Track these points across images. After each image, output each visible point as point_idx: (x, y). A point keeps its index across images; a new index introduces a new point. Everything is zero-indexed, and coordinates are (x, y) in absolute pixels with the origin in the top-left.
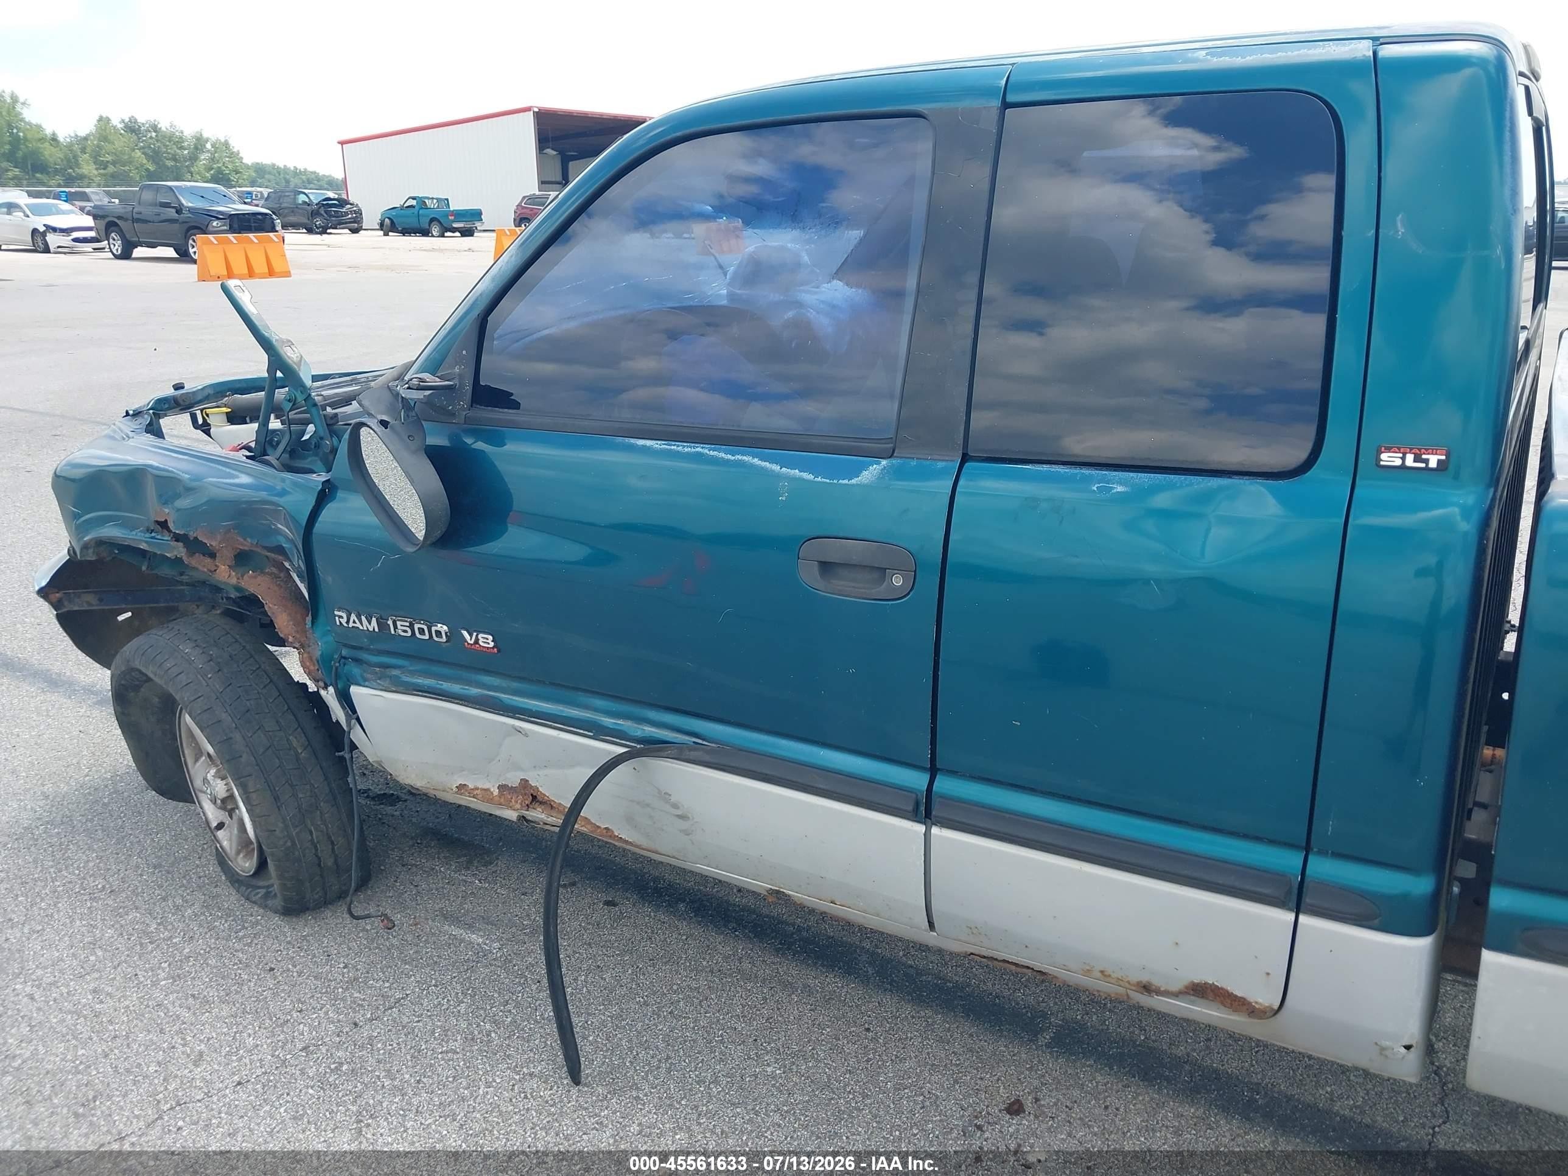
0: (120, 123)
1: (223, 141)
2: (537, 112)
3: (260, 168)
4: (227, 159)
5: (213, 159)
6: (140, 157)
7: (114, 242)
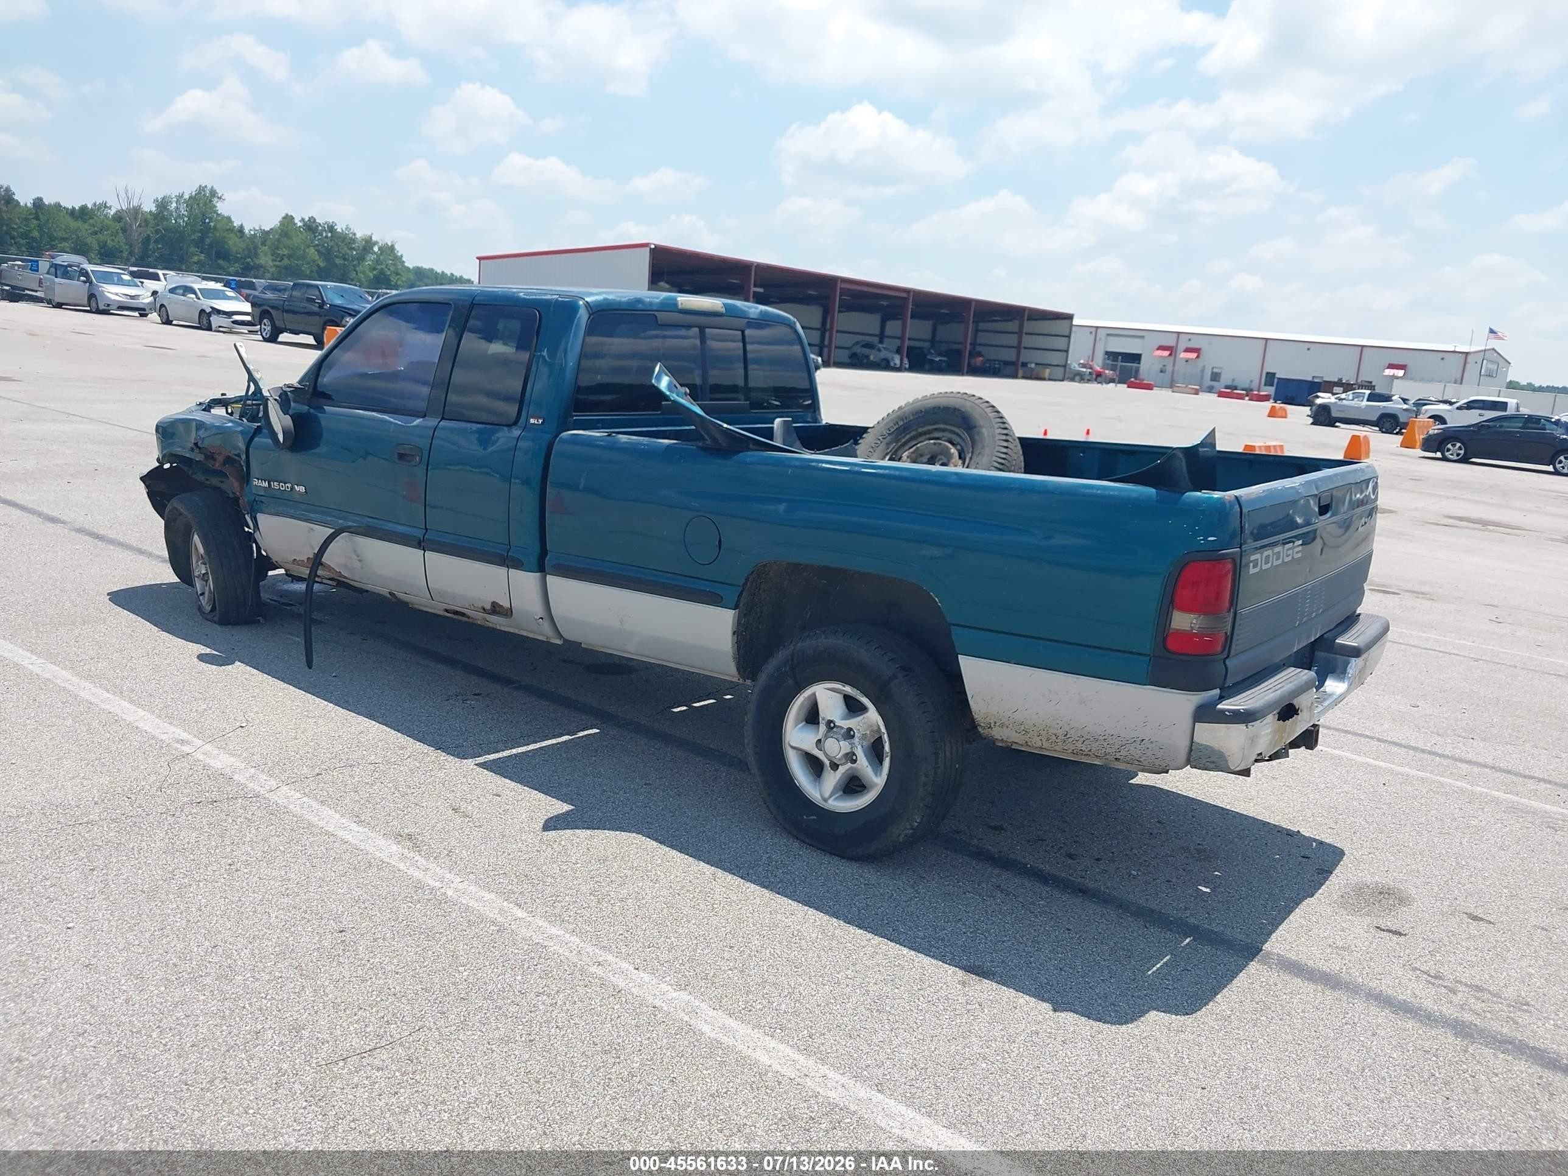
0: (300, 221)
1: (390, 244)
2: (653, 249)
3: (420, 272)
4: (390, 262)
5: (378, 261)
6: (313, 253)
7: (265, 327)
